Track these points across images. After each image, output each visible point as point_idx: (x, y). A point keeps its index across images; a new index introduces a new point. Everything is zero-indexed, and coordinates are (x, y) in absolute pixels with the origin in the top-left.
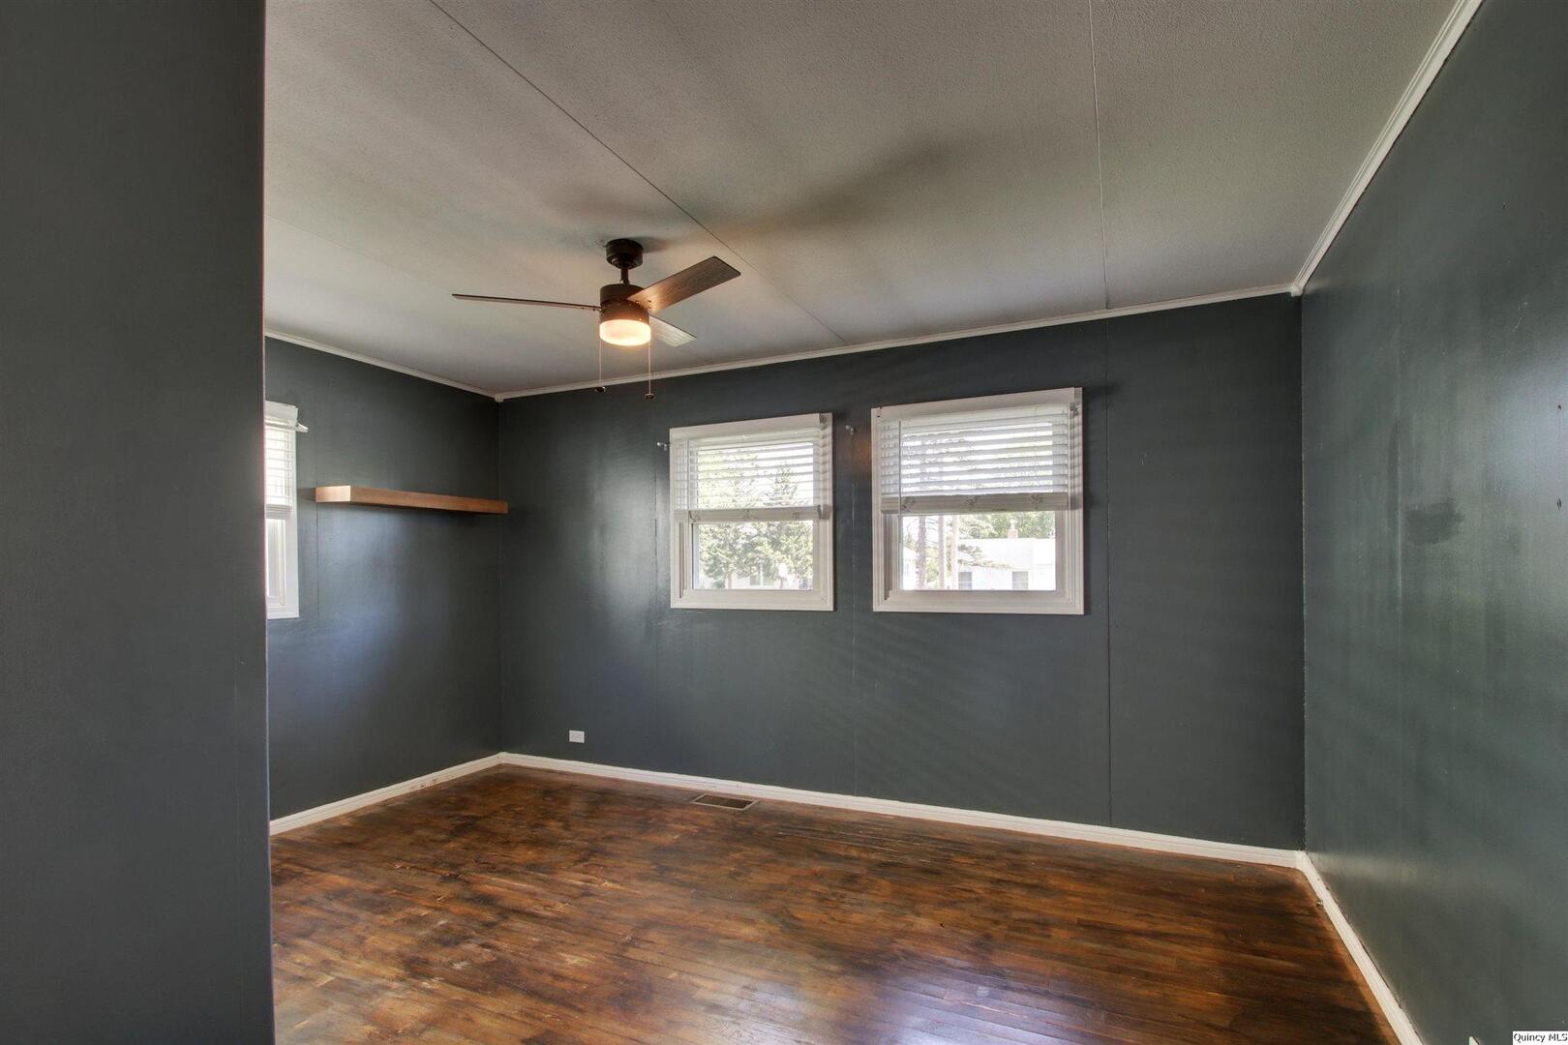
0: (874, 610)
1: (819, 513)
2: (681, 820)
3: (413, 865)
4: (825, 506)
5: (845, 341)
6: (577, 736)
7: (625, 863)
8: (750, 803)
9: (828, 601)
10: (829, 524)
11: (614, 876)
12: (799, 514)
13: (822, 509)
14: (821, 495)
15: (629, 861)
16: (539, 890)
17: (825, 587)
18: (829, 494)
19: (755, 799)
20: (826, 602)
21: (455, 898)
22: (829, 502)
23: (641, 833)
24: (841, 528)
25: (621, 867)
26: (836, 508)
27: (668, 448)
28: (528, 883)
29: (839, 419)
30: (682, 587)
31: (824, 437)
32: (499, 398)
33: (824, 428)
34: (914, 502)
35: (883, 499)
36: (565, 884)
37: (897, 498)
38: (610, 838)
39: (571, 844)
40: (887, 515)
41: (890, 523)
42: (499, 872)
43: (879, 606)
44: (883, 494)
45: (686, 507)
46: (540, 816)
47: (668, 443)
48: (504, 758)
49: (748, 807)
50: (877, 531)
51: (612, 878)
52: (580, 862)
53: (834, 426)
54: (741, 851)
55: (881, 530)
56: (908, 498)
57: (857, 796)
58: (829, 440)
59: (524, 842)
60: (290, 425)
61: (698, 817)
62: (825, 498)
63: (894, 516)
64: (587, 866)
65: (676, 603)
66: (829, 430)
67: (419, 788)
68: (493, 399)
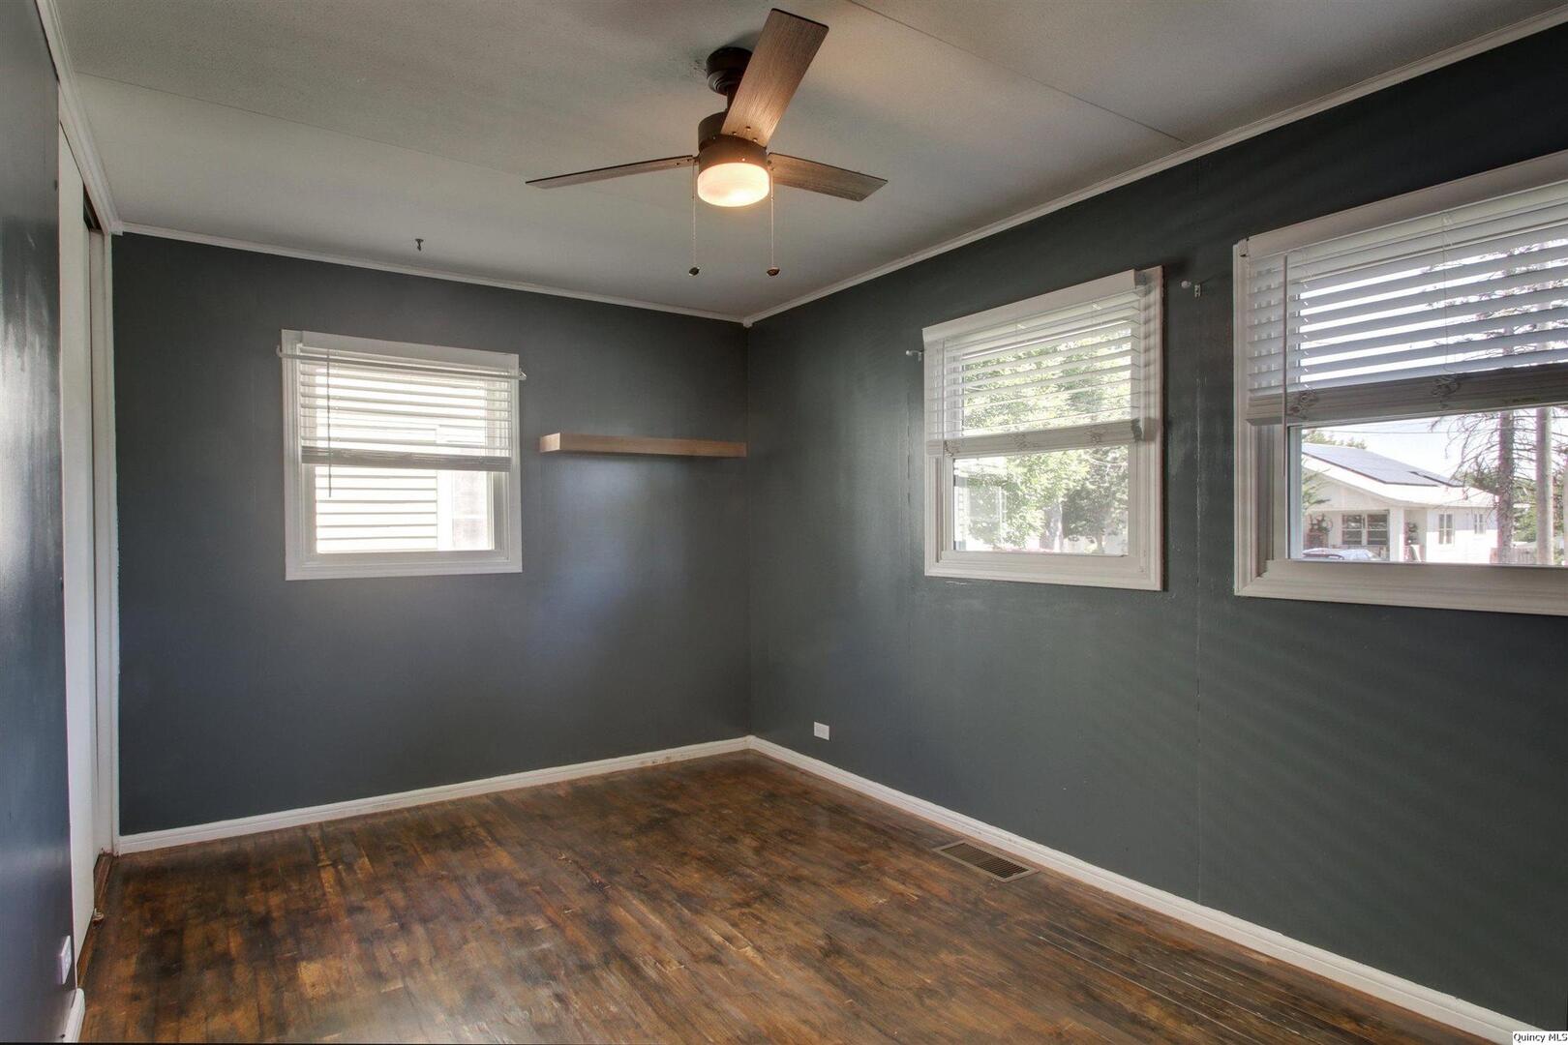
0: (1236, 593)
1: (1134, 432)
2: (903, 876)
3: (577, 859)
4: (1148, 420)
5: (1181, 141)
6: (822, 731)
7: (791, 926)
8: (1025, 870)
9: (1152, 575)
10: (1154, 449)
11: (765, 942)
12: (1100, 435)
13: (1141, 425)
14: (1142, 403)
15: (797, 924)
16: (667, 933)
17: (1147, 553)
18: (1155, 400)
19: (1033, 865)
20: (1149, 578)
21: (582, 917)
22: (1155, 413)
23: (840, 882)
24: (1176, 454)
25: (781, 929)
26: (1166, 422)
27: (923, 355)
28: (664, 920)
29: (1173, 272)
30: (940, 547)
31: (1147, 307)
32: (748, 322)
33: (1147, 293)
34: (1317, 400)
35: (1251, 399)
36: (699, 933)
37: (1278, 396)
38: (796, 880)
39: (750, 876)
40: (1265, 428)
41: (1271, 441)
42: (646, 893)
43: (1247, 585)
44: (1251, 391)
45: (940, 437)
46: (742, 827)
47: (923, 351)
48: (752, 742)
49: (1015, 876)
50: (1244, 457)
51: (759, 943)
52: (740, 905)
53: (1165, 287)
54: (959, 950)
55: (1251, 455)
56: (1304, 393)
57: (1203, 904)
58: (1156, 311)
59: (700, 859)
60: (513, 374)
61: (931, 875)
62: (1147, 407)
63: (1279, 428)
64: (743, 914)
65: (932, 570)
66: (1156, 295)
67: (650, 764)
68: (740, 325)
